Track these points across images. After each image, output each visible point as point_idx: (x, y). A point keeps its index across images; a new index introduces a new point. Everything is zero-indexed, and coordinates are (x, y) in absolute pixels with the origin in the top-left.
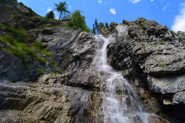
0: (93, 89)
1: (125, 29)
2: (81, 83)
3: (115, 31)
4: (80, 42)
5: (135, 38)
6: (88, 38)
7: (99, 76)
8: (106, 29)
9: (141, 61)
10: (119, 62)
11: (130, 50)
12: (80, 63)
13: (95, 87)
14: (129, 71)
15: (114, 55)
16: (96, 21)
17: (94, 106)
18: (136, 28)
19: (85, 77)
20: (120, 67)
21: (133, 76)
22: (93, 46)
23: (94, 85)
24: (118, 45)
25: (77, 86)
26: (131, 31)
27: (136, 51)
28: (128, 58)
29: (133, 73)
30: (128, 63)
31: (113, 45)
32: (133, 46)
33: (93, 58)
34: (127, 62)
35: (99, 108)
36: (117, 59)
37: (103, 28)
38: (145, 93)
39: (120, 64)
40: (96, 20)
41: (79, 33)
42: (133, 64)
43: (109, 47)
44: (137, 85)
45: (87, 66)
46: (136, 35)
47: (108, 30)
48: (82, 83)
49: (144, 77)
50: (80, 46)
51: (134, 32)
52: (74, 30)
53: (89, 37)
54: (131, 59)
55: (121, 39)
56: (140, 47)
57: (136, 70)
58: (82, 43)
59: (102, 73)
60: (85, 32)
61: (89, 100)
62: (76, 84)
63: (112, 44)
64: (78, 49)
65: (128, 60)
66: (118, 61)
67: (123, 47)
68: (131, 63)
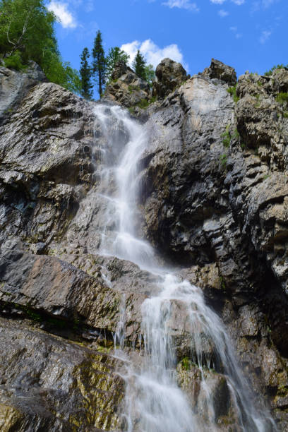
0: (83, 335)
1: (218, 99)
2: (38, 307)
3: (177, 99)
4: (33, 127)
5: (263, 150)
6: (67, 115)
7: (106, 278)
8: (137, 82)
9: (278, 248)
10: (184, 227)
11: (237, 193)
12: (29, 214)
13: (94, 329)
14: (220, 272)
15: (168, 200)
16: (98, 41)
17: (95, 408)
18: (269, 112)
19: (57, 282)
20: (186, 248)
21: (238, 295)
22: (86, 151)
23: (91, 316)
24: (186, 161)
25: (22, 317)
26: (249, 120)
27: (264, 206)
28: (223, 220)
29: (235, 284)
30: (220, 239)
31: (169, 160)
32: (252, 181)
33: (83, 197)
34: (216, 236)
35: (114, 418)
36: (178, 218)
37: (123, 78)
38: (280, 371)
39: (185, 240)
40: (99, 35)
41: (31, 87)
42: (239, 246)
43: (152, 163)
44: (251, 334)
45: (56, 226)
46: (266, 141)
47: (142, 87)
48: (42, 309)
49: (279, 306)
50: (31, 140)
51: (259, 126)
52: (14, 73)
53: (70, 111)
54: (232, 227)
55: (202, 139)
56: (280, 193)
57: (250, 273)
58: (41, 129)
59: (118, 270)
60: (58, 87)
61: (75, 382)
62: (20, 307)
63: (162, 153)
64: (23, 153)
65: (222, 230)
66: (178, 224)
67: (207, 174)
68: (232, 243)
